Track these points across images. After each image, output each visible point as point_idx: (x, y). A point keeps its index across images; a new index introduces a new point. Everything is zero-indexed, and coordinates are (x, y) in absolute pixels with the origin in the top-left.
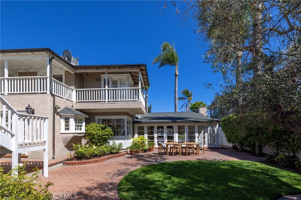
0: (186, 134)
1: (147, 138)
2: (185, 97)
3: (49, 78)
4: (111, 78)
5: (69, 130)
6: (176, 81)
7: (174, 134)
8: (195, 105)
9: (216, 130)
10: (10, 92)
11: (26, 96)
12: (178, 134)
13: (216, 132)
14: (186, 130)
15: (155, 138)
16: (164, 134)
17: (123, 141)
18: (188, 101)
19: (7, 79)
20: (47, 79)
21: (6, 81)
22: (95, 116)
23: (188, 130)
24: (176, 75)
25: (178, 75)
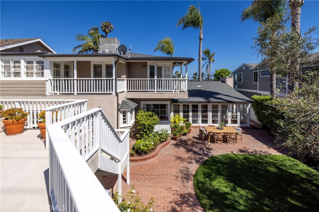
0: (219, 113)
1: (182, 116)
2: (206, 57)
3: (115, 80)
4: (156, 64)
5: (126, 123)
6: (200, 45)
7: (208, 113)
8: (220, 73)
9: (248, 109)
10: (79, 92)
11: (94, 96)
12: (211, 113)
13: (248, 112)
14: (220, 109)
15: (190, 117)
16: (199, 113)
17: (167, 125)
18: (209, 62)
19: (75, 79)
20: (113, 81)
21: (75, 81)
22: (141, 102)
23: (221, 109)
24: (200, 39)
25: (202, 39)
